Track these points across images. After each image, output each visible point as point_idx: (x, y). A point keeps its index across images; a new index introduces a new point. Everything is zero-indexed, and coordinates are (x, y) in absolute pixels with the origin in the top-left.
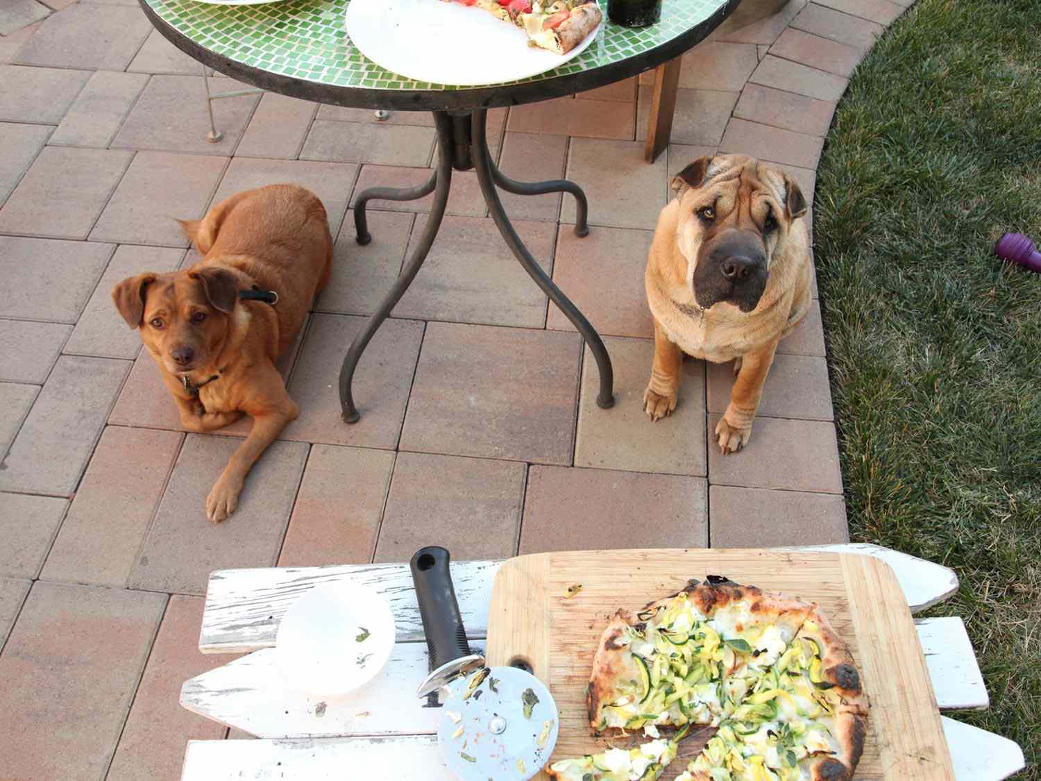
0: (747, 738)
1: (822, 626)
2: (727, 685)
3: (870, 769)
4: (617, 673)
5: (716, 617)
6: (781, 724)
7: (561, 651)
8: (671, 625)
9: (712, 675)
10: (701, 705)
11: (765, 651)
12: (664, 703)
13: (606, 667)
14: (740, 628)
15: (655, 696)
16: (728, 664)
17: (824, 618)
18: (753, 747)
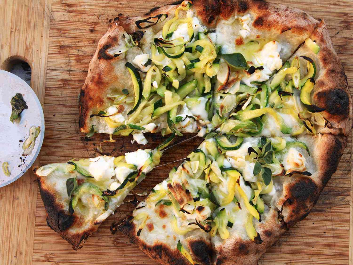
0: (229, 153)
1: (324, 46)
2: (218, 98)
3: (340, 183)
4: (107, 83)
5: (218, 29)
6: (264, 139)
7: (60, 54)
8: (169, 36)
9: (204, 89)
10: (188, 119)
11: (261, 68)
12: (153, 114)
13: (97, 76)
14: (240, 42)
15: (145, 107)
16: (222, 79)
17: (327, 37)
18: (232, 161)
